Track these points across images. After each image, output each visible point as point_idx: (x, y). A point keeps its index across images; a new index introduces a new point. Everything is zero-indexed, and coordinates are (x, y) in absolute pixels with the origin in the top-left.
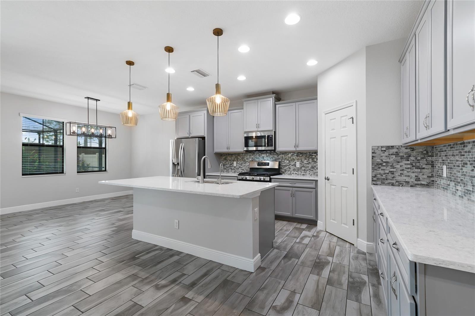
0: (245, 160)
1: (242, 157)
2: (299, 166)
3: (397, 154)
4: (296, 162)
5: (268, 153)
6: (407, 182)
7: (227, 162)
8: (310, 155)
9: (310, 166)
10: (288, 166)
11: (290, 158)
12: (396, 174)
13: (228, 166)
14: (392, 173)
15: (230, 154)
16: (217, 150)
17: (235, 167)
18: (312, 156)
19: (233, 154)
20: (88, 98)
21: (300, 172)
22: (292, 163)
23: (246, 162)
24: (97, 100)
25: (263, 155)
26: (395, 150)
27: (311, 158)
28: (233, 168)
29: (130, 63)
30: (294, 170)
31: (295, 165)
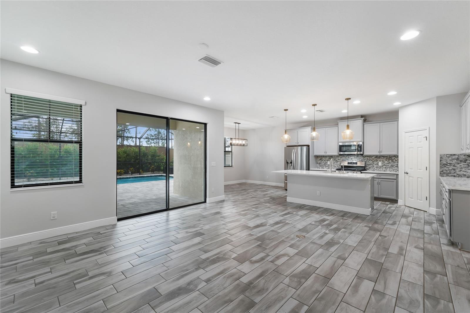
0: (337, 160)
1: (334, 158)
2: (381, 165)
3: (458, 159)
4: (378, 162)
5: (356, 156)
6: (465, 175)
7: (322, 162)
8: (390, 158)
9: (390, 165)
10: (372, 164)
11: (374, 159)
12: (457, 171)
13: (323, 164)
14: (454, 170)
15: (324, 156)
16: (317, 153)
17: (329, 165)
18: (392, 158)
19: (327, 156)
20: (236, 123)
21: (381, 169)
22: (375, 163)
23: (337, 162)
24: (239, 123)
25: (352, 157)
26: (456, 157)
27: (390, 160)
28: (327, 165)
29: (286, 110)
30: (377, 167)
31: (378, 164)
